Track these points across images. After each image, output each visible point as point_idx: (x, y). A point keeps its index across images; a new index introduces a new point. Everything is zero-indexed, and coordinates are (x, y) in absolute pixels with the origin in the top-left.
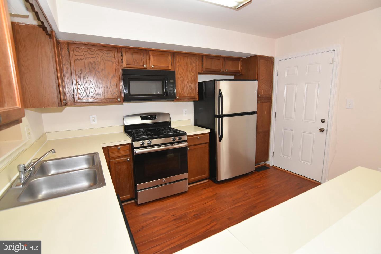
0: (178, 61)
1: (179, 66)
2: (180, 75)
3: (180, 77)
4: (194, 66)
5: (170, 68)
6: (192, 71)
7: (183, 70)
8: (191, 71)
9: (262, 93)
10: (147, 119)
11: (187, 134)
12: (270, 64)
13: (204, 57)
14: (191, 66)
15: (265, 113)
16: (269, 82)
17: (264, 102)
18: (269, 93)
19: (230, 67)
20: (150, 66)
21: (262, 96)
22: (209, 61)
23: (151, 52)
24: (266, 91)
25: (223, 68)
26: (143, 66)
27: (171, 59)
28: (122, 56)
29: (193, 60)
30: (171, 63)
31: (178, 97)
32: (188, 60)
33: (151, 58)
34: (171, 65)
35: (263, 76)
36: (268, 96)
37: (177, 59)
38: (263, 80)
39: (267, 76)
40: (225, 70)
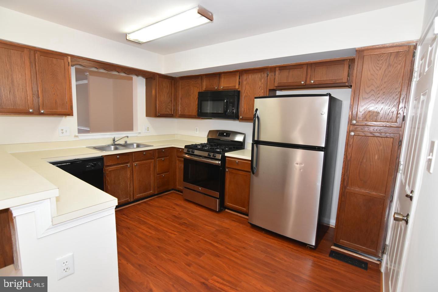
0: (246, 79)
1: (246, 84)
2: (247, 94)
3: (247, 96)
4: (263, 82)
5: (237, 87)
6: (261, 88)
7: (251, 87)
8: (259, 88)
9: (365, 117)
10: (223, 136)
11: (227, 154)
12: (400, 58)
13: (277, 69)
14: (260, 83)
15: (376, 158)
16: (394, 95)
17: (372, 135)
18: (391, 118)
19: (322, 75)
20: (221, 87)
21: (366, 122)
22: (285, 73)
23: (223, 74)
24: (381, 115)
25: (304, 79)
26: (215, 88)
27: (239, 79)
28: (203, 82)
29: (263, 75)
30: (239, 82)
31: (241, 117)
32: (257, 76)
33: (222, 80)
34: (239, 84)
35: (372, 84)
36: (388, 124)
37: (245, 77)
38: (373, 93)
39: (385, 86)
40: (308, 83)
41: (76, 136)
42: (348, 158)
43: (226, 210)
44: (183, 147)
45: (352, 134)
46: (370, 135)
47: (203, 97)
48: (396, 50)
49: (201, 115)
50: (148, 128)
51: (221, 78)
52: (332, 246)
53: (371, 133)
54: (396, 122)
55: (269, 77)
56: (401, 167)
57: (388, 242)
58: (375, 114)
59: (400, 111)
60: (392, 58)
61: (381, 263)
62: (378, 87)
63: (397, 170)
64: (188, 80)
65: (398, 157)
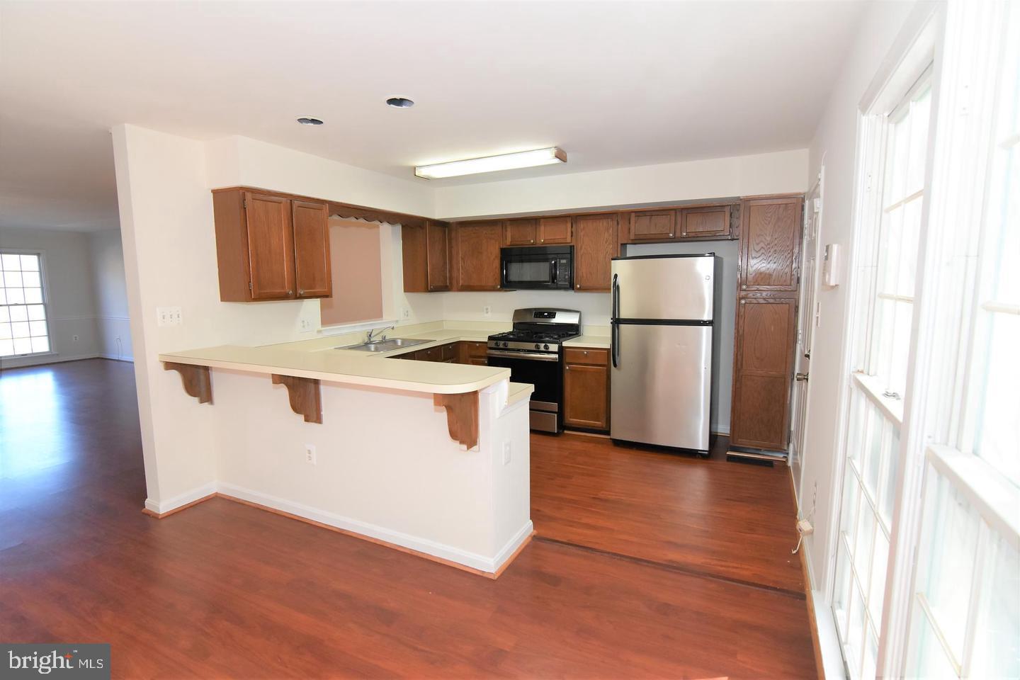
0: (584, 228)
1: (584, 236)
4: (611, 234)
5: (569, 240)
8: (606, 243)
9: (757, 281)
10: (542, 317)
11: (565, 344)
12: (790, 211)
13: (633, 215)
14: (606, 234)
15: (772, 329)
16: (786, 254)
17: (765, 302)
18: (785, 281)
19: (696, 225)
20: (540, 240)
21: (758, 287)
22: (645, 221)
23: (542, 220)
24: (774, 277)
25: (673, 230)
26: (530, 241)
27: (572, 227)
28: (506, 231)
29: (611, 223)
30: (572, 232)
31: (578, 286)
32: (601, 224)
33: (542, 228)
34: (572, 236)
35: (762, 241)
36: (782, 288)
37: (582, 225)
38: (763, 251)
39: (776, 242)
40: (678, 234)
41: (319, 332)
42: (741, 332)
43: (566, 432)
44: (486, 340)
45: (743, 302)
46: (763, 302)
47: (508, 256)
48: (784, 201)
49: (507, 284)
50: (407, 312)
51: (539, 225)
52: (727, 451)
53: (764, 299)
54: (791, 285)
55: (620, 226)
56: (800, 337)
57: (793, 428)
58: (767, 276)
59: (794, 272)
60: (781, 209)
61: (787, 460)
62: (769, 244)
63: (795, 341)
64: (477, 228)
65: (796, 326)
